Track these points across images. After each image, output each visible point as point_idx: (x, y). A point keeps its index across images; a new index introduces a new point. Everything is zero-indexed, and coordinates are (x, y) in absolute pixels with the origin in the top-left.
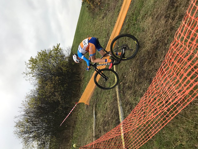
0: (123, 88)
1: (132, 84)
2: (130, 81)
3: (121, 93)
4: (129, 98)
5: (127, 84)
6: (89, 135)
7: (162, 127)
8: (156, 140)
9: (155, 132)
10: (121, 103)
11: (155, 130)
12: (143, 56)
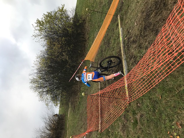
0: (128, 43)
1: (136, 38)
2: (135, 35)
3: (125, 48)
4: (134, 51)
5: (131, 38)
6: (95, 88)
7: (166, 75)
8: (159, 88)
9: (159, 81)
10: (125, 57)
11: (159, 79)
12: (150, 8)
